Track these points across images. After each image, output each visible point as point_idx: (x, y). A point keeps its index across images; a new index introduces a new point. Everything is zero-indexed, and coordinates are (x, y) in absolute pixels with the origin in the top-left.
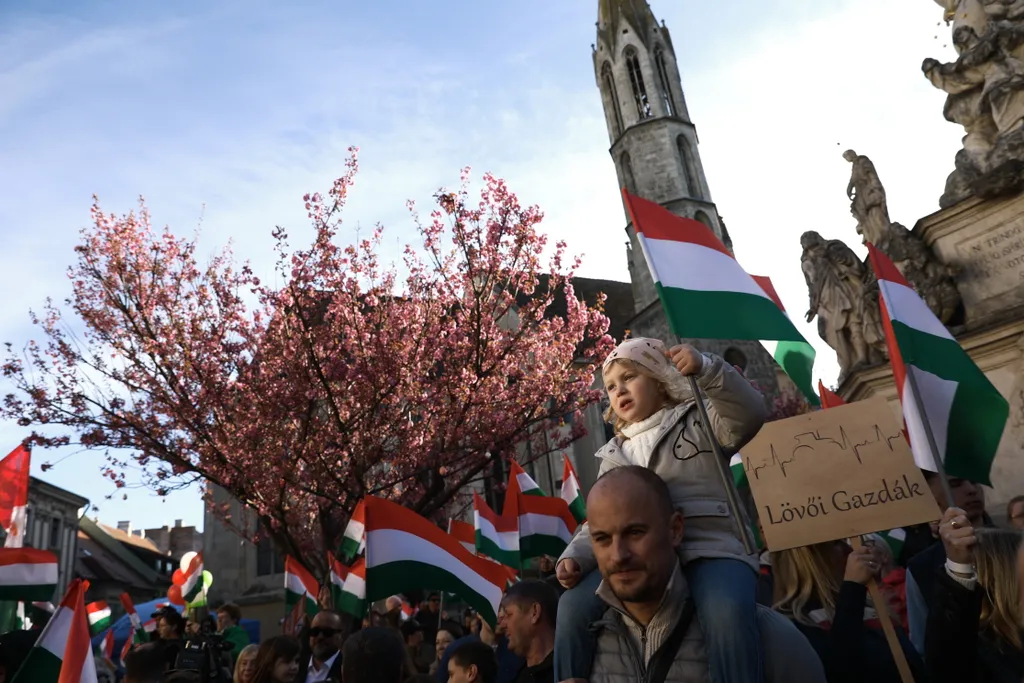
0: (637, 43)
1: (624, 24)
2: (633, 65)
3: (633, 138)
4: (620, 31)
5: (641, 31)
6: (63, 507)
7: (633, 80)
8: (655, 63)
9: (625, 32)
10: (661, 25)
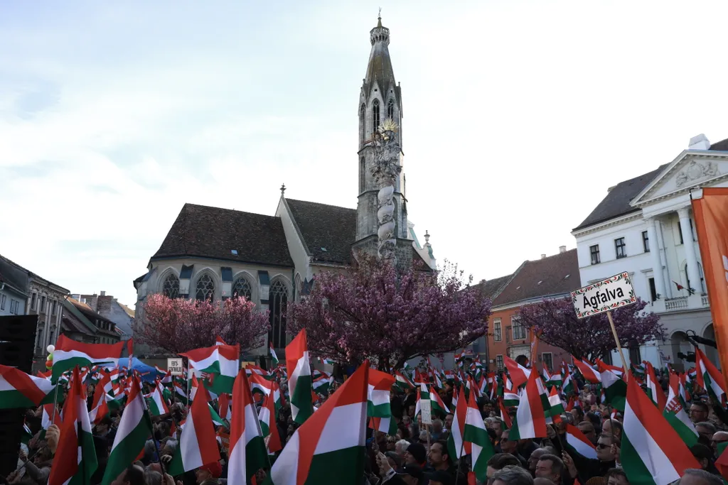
0: (380, 98)
1: (376, 86)
2: (376, 110)
3: (368, 152)
4: (373, 89)
5: (384, 92)
6: (58, 295)
7: (375, 119)
8: (387, 111)
9: (376, 90)
10: (397, 85)
